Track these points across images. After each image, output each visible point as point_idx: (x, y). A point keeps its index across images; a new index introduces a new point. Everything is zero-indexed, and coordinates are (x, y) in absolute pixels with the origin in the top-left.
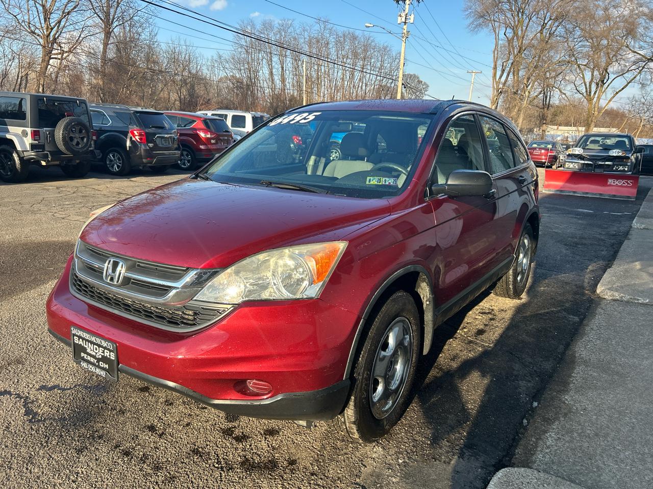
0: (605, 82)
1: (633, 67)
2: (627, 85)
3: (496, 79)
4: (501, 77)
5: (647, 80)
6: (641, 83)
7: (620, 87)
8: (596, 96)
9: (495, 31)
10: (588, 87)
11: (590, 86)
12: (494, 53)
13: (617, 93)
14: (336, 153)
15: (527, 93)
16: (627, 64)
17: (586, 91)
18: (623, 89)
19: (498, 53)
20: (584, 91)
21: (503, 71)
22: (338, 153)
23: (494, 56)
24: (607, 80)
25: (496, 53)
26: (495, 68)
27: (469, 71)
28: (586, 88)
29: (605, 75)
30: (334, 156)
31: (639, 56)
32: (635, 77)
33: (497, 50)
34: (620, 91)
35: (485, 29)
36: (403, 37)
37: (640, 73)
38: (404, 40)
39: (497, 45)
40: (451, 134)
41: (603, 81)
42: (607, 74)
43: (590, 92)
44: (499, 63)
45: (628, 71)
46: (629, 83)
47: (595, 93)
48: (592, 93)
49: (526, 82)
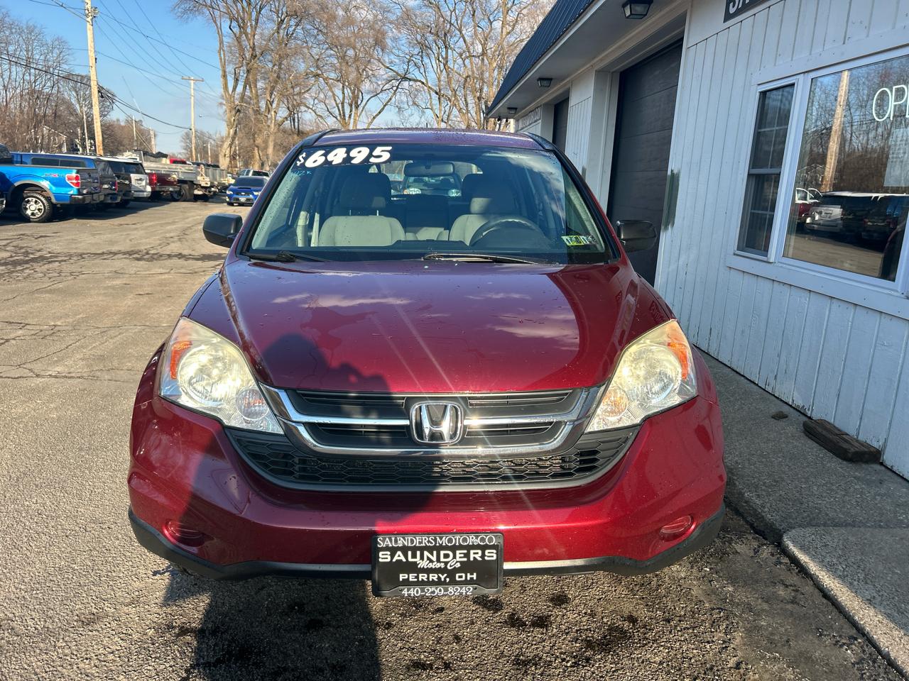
0: (359, 103)
1: (387, 86)
2: (383, 109)
3: (228, 92)
4: (234, 89)
5: (402, 102)
6: (397, 106)
7: (376, 110)
8: (352, 120)
9: (215, 22)
10: (341, 109)
11: (343, 107)
12: (220, 54)
13: (374, 118)
14: (36, 202)
15: (273, 113)
16: (380, 83)
17: (340, 114)
18: (380, 113)
19: (224, 54)
20: (337, 112)
21: (237, 80)
22: (41, 204)
23: (221, 59)
24: (362, 101)
25: (222, 53)
26: (225, 76)
27: (185, 77)
28: (339, 110)
29: (358, 95)
30: (33, 208)
31: (391, 73)
32: (391, 99)
33: (224, 51)
34: (377, 115)
35: (199, 18)
36: (87, 16)
37: (395, 93)
38: (89, 19)
39: (221, 42)
40: (199, 170)
41: (356, 103)
42: (360, 94)
43: (344, 116)
44: (230, 68)
45: (382, 90)
46: (385, 106)
47: (350, 116)
48: (347, 116)
49: (269, 98)
